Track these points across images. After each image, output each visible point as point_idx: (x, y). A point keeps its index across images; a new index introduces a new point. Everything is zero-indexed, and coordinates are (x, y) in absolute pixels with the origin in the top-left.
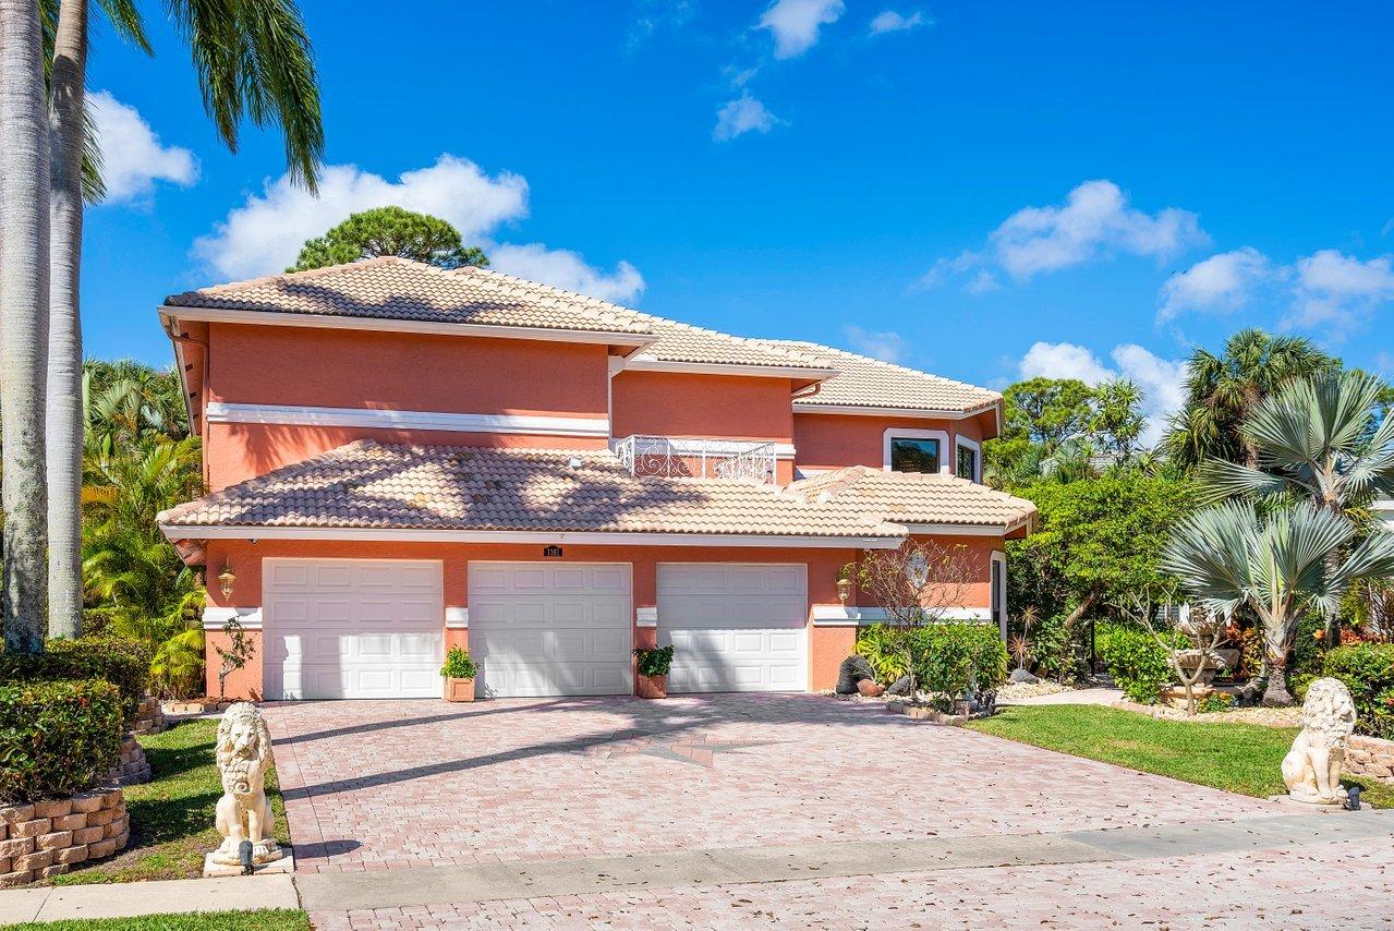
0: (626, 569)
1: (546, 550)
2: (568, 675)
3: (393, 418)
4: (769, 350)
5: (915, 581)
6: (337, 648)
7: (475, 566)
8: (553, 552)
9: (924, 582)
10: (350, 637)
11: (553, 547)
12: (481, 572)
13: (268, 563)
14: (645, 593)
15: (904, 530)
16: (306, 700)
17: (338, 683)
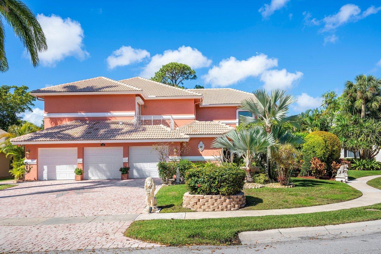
0: (122, 148)
1: (101, 145)
2: (108, 174)
3: (83, 114)
4: (189, 92)
5: (200, 149)
6: (55, 168)
7: (86, 149)
8: (103, 145)
9: (203, 149)
10: (58, 166)
11: (103, 144)
12: (87, 150)
13: (39, 149)
14: (126, 154)
15: (188, 136)
16: (48, 180)
17: (55, 176)
